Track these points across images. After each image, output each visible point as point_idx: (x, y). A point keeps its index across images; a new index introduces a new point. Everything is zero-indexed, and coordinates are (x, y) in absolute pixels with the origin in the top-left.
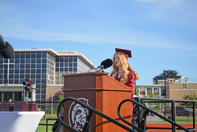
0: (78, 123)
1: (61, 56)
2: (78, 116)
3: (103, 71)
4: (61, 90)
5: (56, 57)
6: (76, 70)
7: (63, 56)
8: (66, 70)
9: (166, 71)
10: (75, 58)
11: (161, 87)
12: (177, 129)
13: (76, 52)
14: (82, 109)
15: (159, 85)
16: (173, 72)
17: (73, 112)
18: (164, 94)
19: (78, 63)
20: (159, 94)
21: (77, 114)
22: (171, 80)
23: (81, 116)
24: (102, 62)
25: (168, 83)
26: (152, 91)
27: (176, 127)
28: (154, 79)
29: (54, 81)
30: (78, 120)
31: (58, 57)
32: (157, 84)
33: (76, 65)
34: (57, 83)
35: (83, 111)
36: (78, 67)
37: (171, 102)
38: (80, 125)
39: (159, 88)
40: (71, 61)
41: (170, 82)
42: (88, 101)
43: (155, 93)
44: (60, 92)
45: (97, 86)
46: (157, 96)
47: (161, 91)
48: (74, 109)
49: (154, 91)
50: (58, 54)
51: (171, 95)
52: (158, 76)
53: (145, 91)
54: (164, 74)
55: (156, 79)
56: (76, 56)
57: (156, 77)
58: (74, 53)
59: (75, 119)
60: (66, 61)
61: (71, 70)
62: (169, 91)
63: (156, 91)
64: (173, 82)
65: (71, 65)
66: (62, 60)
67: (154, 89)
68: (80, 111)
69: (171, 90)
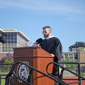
0: (23, 77)
1: (6, 33)
2: (22, 72)
3: (37, 46)
4: (6, 56)
5: (2, 33)
6: (16, 42)
7: (7, 33)
8: (9, 42)
9: (78, 43)
10: (15, 34)
11: (74, 53)
12: (82, 80)
13: (16, 30)
14: (25, 68)
15: (73, 52)
16: (82, 43)
17: (20, 70)
18: (76, 58)
19: (17, 37)
20: (73, 58)
21: (22, 71)
22: (81, 49)
23: (24, 72)
24: (37, 40)
25: (79, 51)
26: (68, 56)
27: (81, 79)
28: (69, 47)
29: (1, 50)
30: (22, 75)
31: (4, 33)
32: (71, 51)
33: (16, 39)
34: (3, 51)
35: (26, 70)
36: (17, 40)
37: (78, 63)
38: (24, 78)
39: (73, 54)
40: (12, 36)
41: (80, 50)
42: (28, 63)
43: (70, 58)
44: (5, 57)
45: (34, 55)
46: (72, 59)
47: (75, 56)
48: (20, 68)
49: (70, 56)
50: (3, 31)
51: (81, 59)
52: (72, 46)
53: (63, 56)
54: (76, 44)
55: (71, 48)
56: (16, 33)
57: (71, 46)
58: (15, 30)
59: (21, 74)
60: (9, 36)
61: (12, 42)
62: (79, 56)
63: (71, 56)
64: (82, 49)
65: (12, 39)
66: (6, 36)
67: (70, 54)
68: (24, 70)
69: (81, 55)
